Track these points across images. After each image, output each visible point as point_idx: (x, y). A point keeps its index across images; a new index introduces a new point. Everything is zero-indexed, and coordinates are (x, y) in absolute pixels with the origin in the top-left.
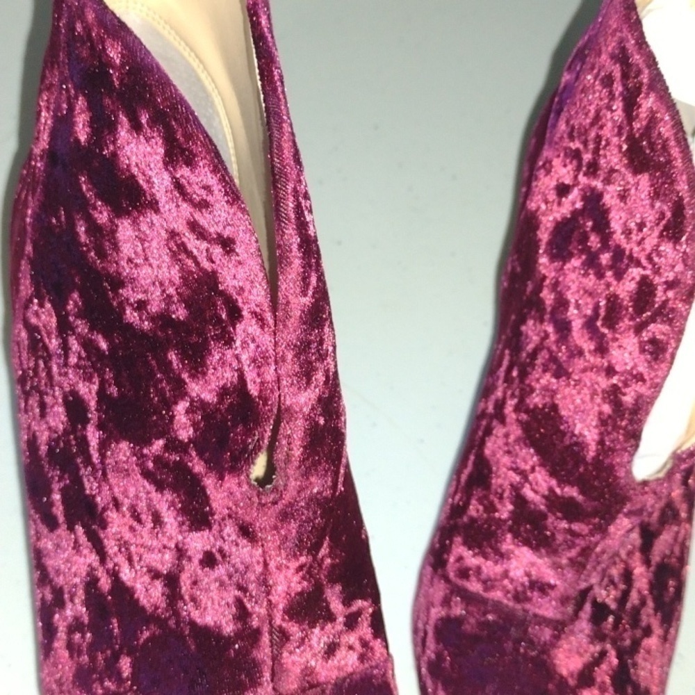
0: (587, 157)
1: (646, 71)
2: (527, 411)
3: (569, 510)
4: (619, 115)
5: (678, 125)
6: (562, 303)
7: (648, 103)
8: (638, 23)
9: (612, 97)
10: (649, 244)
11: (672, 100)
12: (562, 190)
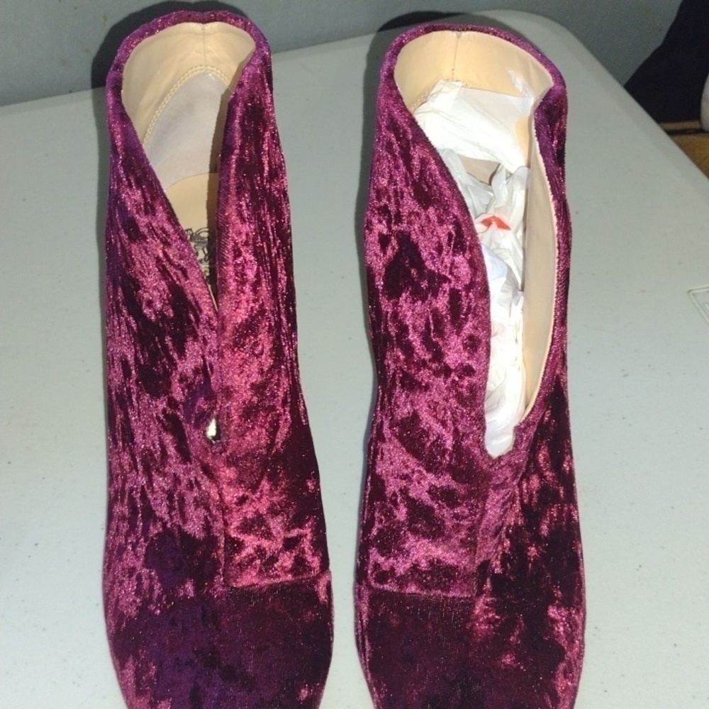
0: (392, 208)
1: (409, 130)
2: (397, 425)
3: (448, 497)
4: (403, 169)
5: (440, 162)
6: (403, 329)
7: (417, 153)
8: (399, 97)
9: (395, 158)
10: (447, 261)
11: (433, 146)
12: (384, 241)
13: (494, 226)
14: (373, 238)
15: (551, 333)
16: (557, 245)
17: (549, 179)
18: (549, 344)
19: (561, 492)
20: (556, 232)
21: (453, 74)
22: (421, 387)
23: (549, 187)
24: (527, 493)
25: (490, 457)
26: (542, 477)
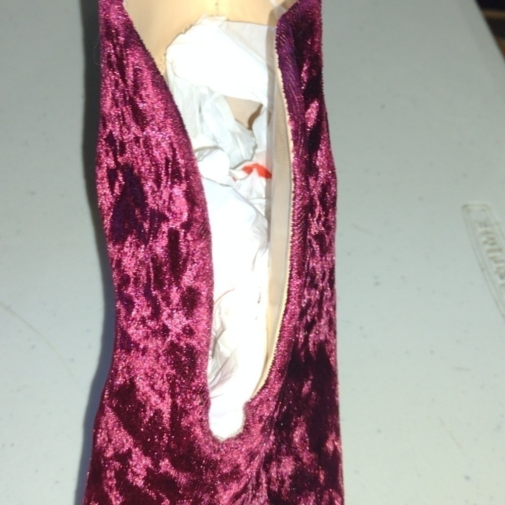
12: (112, 176)
13: (255, 173)
14: (102, 173)
15: (287, 287)
16: (293, 176)
17: (287, 97)
18: (285, 302)
19: (322, 477)
20: (292, 160)
21: (217, 9)
22: (138, 350)
23: (286, 106)
24: (277, 479)
25: (215, 440)
26: (298, 459)
